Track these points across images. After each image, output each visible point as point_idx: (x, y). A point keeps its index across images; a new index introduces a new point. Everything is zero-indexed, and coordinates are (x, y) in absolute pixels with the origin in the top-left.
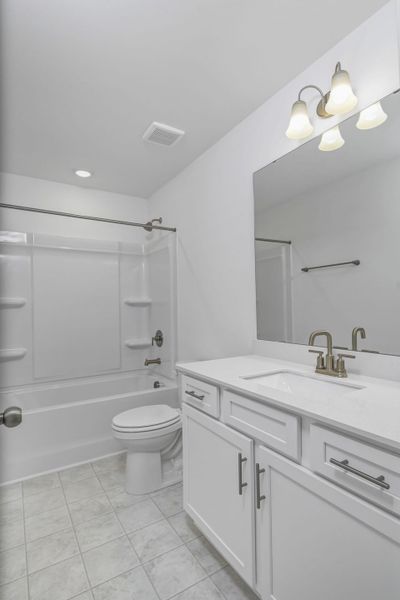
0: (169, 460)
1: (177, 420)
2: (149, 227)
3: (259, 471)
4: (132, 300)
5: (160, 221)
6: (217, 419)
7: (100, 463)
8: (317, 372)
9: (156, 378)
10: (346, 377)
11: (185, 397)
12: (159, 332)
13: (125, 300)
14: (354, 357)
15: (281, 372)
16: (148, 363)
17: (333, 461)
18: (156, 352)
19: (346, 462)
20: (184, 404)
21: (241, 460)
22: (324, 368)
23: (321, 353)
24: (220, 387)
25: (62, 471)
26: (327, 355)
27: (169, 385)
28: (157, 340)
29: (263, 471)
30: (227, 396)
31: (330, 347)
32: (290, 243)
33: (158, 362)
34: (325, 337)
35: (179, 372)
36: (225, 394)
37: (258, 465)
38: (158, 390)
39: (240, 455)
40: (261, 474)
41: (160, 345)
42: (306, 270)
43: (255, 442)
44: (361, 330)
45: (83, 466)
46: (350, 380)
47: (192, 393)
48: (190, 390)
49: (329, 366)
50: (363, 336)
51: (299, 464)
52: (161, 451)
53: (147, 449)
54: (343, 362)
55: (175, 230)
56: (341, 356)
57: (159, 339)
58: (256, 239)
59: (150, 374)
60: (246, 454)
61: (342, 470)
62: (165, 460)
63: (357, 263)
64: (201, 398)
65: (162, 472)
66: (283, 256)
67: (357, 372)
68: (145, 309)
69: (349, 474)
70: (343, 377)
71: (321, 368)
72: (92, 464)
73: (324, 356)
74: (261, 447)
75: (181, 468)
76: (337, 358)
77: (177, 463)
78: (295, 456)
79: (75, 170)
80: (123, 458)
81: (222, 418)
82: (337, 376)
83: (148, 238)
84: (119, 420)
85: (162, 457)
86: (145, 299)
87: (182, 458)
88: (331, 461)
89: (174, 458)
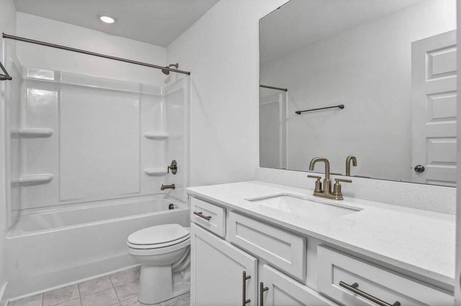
0: (179, 272)
1: (187, 237)
2: (166, 71)
3: (263, 289)
4: (151, 134)
5: (177, 66)
6: (223, 239)
7: (117, 276)
8: (314, 195)
9: (171, 201)
10: (343, 199)
11: (194, 218)
12: (174, 162)
13: (145, 134)
14: (351, 182)
15: (283, 195)
16: (163, 188)
17: (342, 284)
18: (171, 179)
19: (356, 285)
20: (192, 224)
21: (245, 278)
22: (321, 192)
23: (319, 178)
24: (226, 209)
25: (82, 283)
26: (325, 180)
27: (181, 208)
28: (172, 168)
29: (267, 289)
30: (232, 216)
31: (328, 173)
32: (286, 90)
33: (173, 187)
34: (323, 163)
35: (189, 195)
36: (231, 215)
37: (262, 284)
38: (172, 211)
39: (244, 274)
40: (264, 293)
41: (174, 173)
42: (299, 113)
43: (259, 261)
44: (353, 158)
45: (102, 278)
46: (346, 202)
47: (200, 214)
48: (198, 211)
49: (327, 190)
50: (355, 164)
51: (304, 284)
52: (172, 265)
53: (159, 264)
54: (340, 187)
55: (189, 74)
56: (337, 180)
57: (174, 168)
58: (261, 86)
59: (166, 198)
60: (251, 272)
61: (351, 294)
62: (174, 273)
63: (342, 107)
64: (209, 218)
65: (173, 283)
66: (281, 101)
67: (352, 196)
68: (162, 143)
69: (359, 298)
70: (339, 199)
71: (319, 191)
72: (110, 276)
73: (322, 180)
74: (265, 266)
75: (189, 280)
76: (334, 182)
77: (186, 275)
78: (300, 277)
79: (99, 16)
80: (138, 271)
81: (227, 238)
82: (335, 199)
83: (166, 82)
84: (134, 238)
85: (172, 270)
86: (162, 133)
87: (190, 271)
88: (340, 285)
89: (184, 270)
